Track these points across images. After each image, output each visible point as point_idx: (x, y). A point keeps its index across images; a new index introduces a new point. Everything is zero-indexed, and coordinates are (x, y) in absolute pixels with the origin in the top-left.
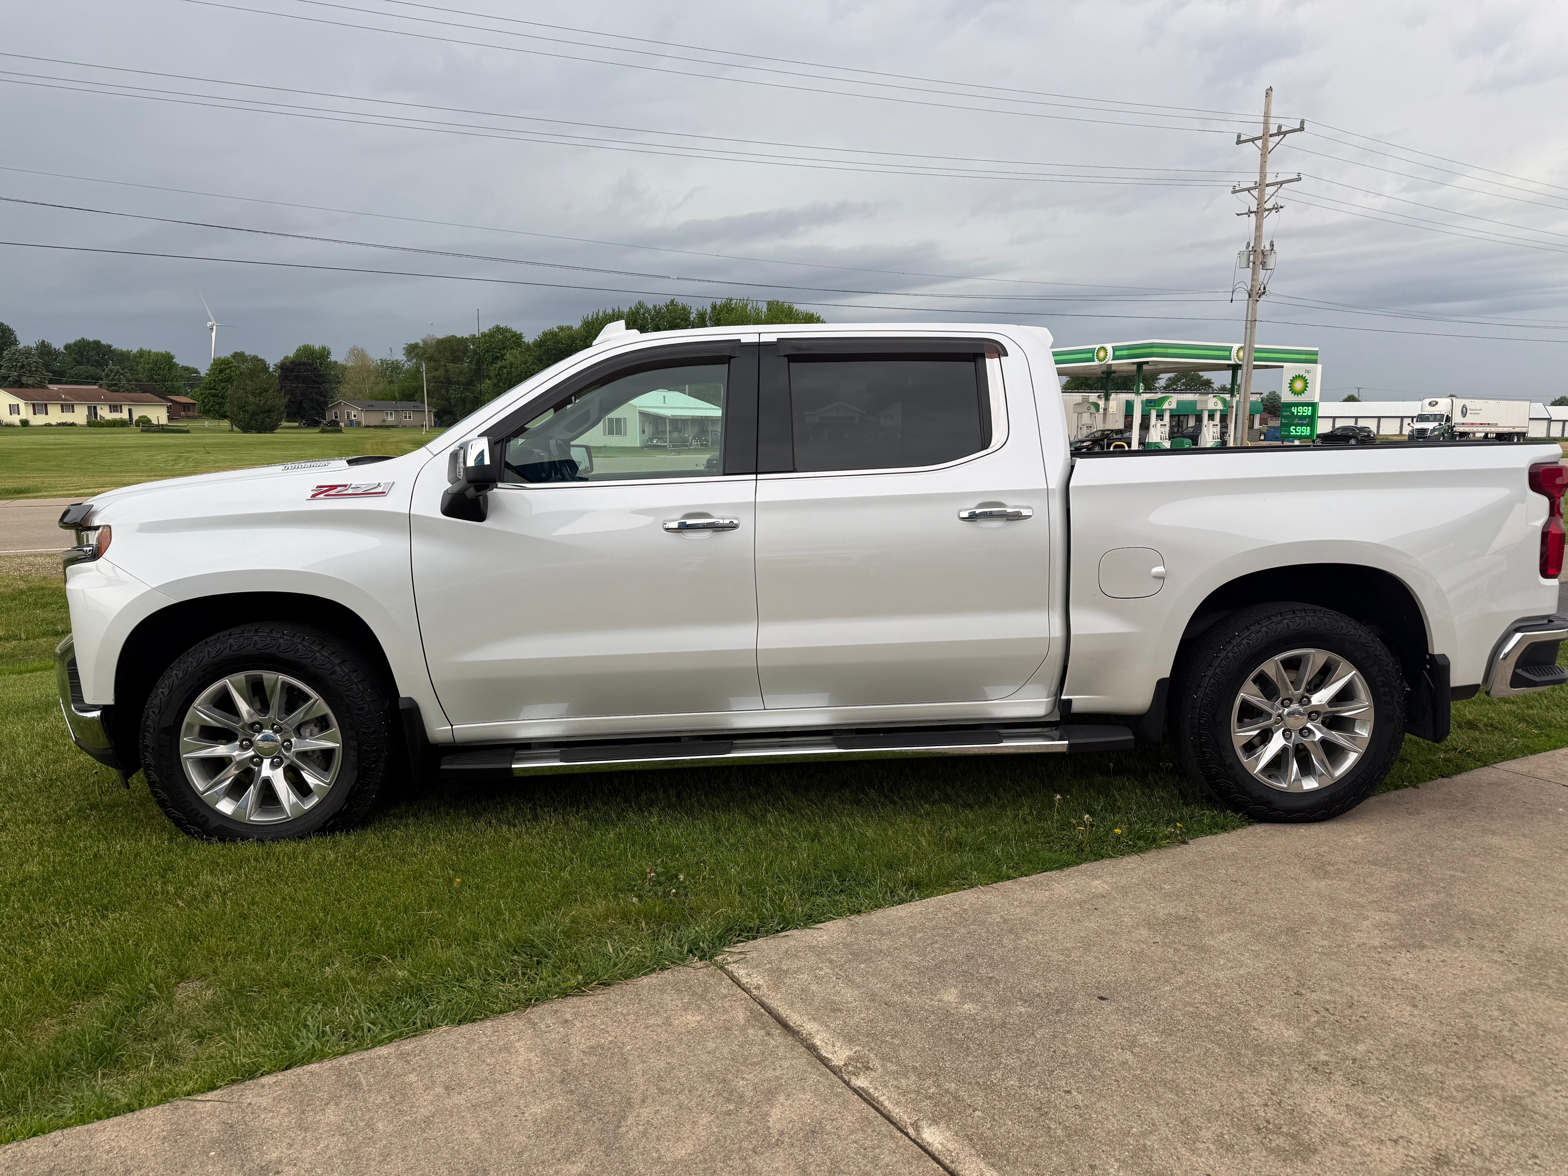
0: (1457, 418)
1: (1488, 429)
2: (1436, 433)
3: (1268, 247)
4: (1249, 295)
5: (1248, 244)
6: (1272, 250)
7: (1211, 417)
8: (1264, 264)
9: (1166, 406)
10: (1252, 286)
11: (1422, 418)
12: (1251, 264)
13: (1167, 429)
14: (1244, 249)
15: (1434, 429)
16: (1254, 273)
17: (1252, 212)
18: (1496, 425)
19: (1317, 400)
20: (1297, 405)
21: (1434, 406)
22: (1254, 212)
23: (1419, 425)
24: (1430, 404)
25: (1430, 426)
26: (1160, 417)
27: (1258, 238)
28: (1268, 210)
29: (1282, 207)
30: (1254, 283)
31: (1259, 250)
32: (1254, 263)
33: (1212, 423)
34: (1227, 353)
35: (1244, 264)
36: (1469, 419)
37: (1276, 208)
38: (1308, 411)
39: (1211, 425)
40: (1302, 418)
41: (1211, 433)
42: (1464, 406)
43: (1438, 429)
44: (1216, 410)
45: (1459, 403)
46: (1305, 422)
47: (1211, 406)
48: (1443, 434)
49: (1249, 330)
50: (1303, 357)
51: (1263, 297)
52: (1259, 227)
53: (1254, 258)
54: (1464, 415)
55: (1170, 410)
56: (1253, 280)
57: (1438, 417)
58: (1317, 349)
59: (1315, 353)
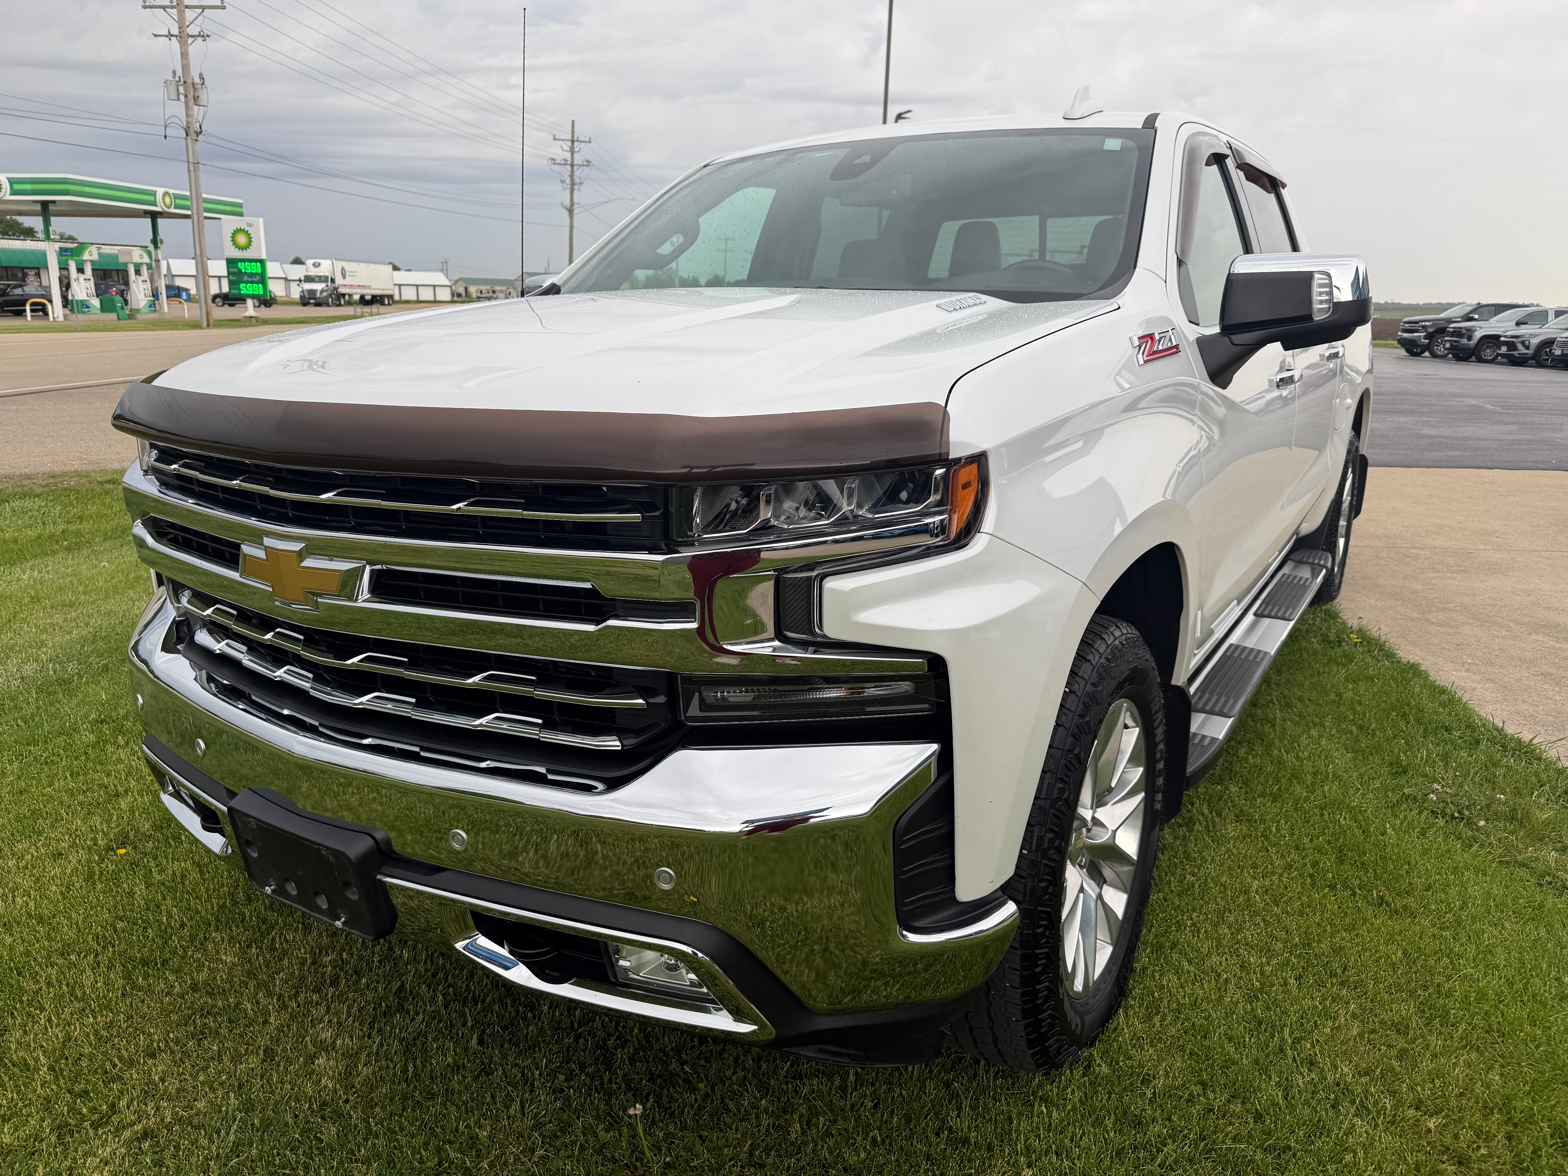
0: (339, 281)
1: (364, 291)
2: (325, 294)
3: (197, 80)
4: (186, 133)
5: (174, 72)
6: (203, 83)
7: (138, 272)
8: (196, 99)
9: (86, 256)
10: (188, 123)
11: (309, 279)
12: (182, 97)
13: (91, 284)
14: (171, 78)
15: (322, 291)
16: (187, 108)
17: (172, 36)
18: (369, 287)
19: (264, 256)
20: (244, 260)
21: (317, 267)
22: (176, 36)
23: (308, 286)
24: (314, 265)
25: (318, 287)
26: (81, 270)
27: (185, 67)
28: (193, 36)
29: (208, 36)
30: (190, 119)
31: (189, 82)
32: (186, 96)
33: (140, 279)
34: (152, 198)
35: (174, 96)
36: (348, 281)
37: (203, 36)
38: (256, 268)
39: (140, 282)
40: (252, 275)
41: (142, 291)
42: (343, 269)
43: (326, 291)
44: (142, 264)
45: (339, 265)
46: (255, 280)
47: (136, 259)
48: (330, 296)
49: (192, 174)
50: (229, 208)
51: (201, 137)
52: (184, 55)
53: (185, 90)
54: (344, 277)
55: (91, 261)
56: (188, 116)
57: (323, 279)
58: (241, 201)
59: (240, 206)
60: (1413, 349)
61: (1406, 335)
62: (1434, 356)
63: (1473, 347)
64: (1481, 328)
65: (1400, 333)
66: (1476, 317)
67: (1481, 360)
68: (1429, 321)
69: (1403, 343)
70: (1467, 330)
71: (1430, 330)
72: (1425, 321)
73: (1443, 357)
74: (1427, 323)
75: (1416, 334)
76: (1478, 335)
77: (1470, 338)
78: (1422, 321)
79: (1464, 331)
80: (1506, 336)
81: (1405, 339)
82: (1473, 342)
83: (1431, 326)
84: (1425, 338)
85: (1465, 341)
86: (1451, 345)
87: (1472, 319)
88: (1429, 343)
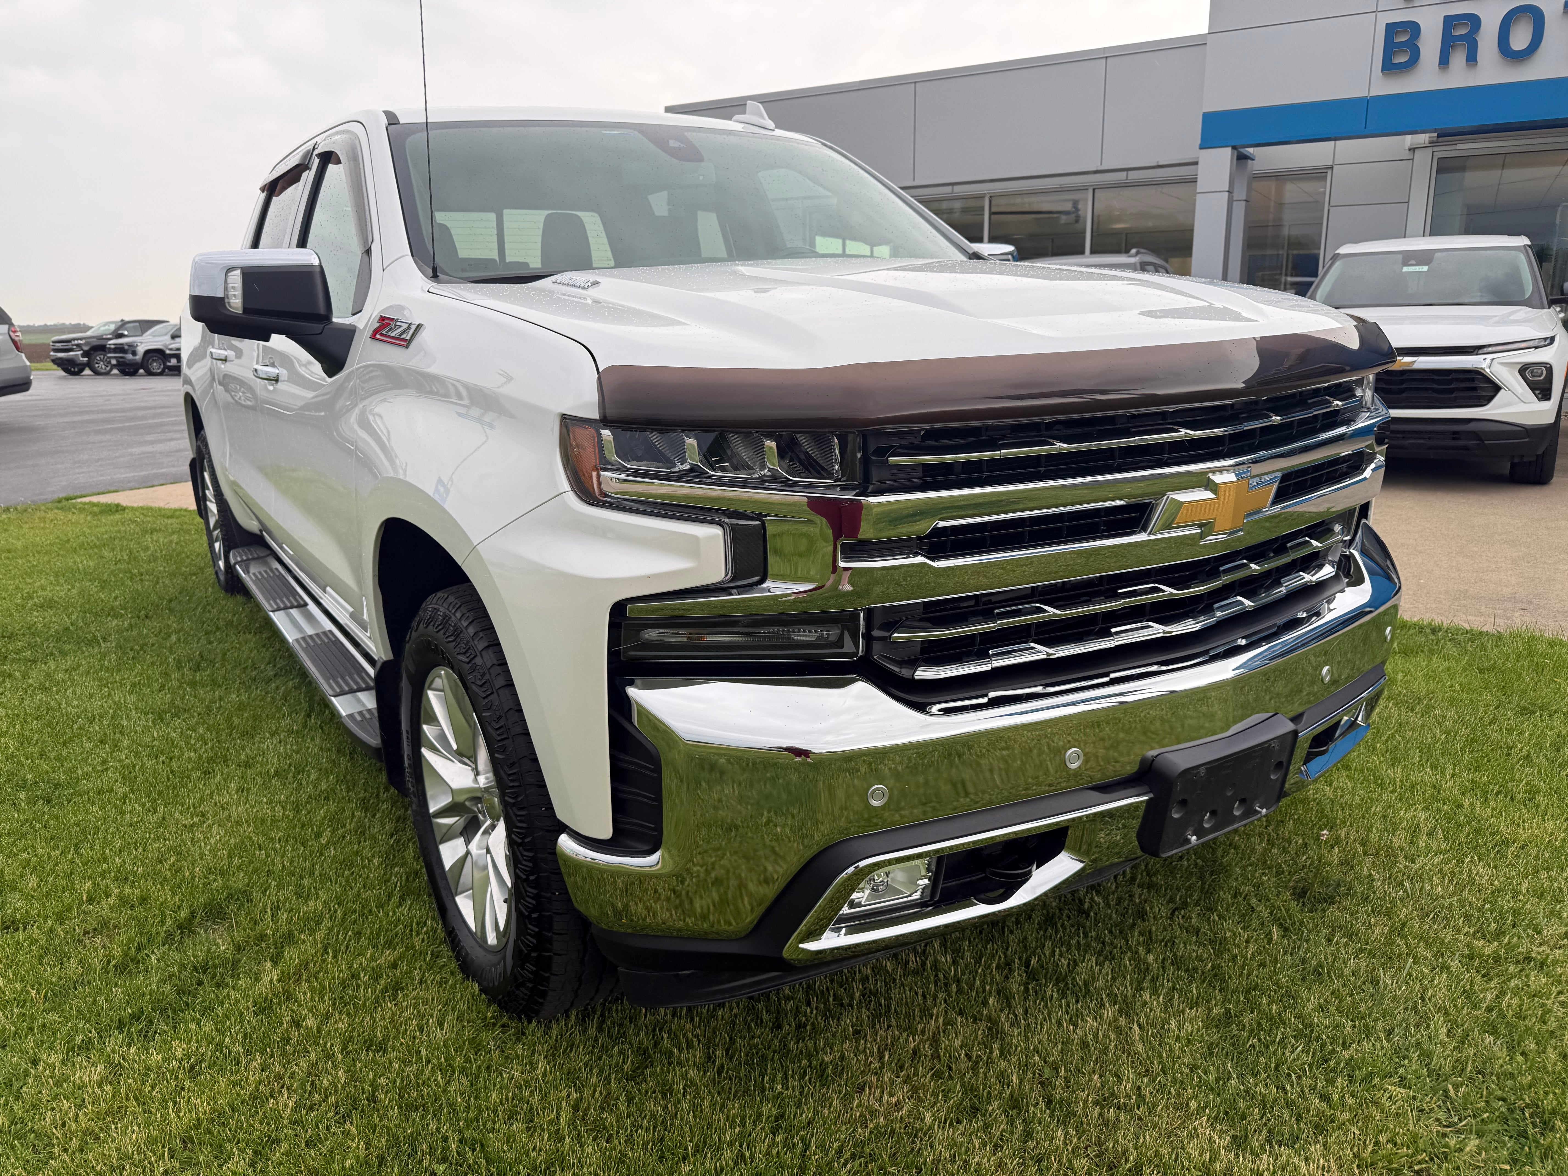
60: (71, 368)
61: (60, 355)
62: (97, 373)
63: (140, 361)
64: (142, 343)
65: (52, 353)
66: (126, 333)
67: (150, 373)
68: (81, 339)
69: (59, 362)
70: (129, 346)
71: (86, 348)
72: (77, 339)
73: (107, 374)
74: (80, 342)
75: (71, 353)
76: (141, 350)
77: (134, 353)
78: (74, 339)
79: (126, 347)
80: (171, 349)
81: (61, 359)
82: (139, 357)
83: (85, 344)
84: (83, 356)
85: (130, 356)
86: (118, 361)
87: (121, 336)
88: (88, 361)
